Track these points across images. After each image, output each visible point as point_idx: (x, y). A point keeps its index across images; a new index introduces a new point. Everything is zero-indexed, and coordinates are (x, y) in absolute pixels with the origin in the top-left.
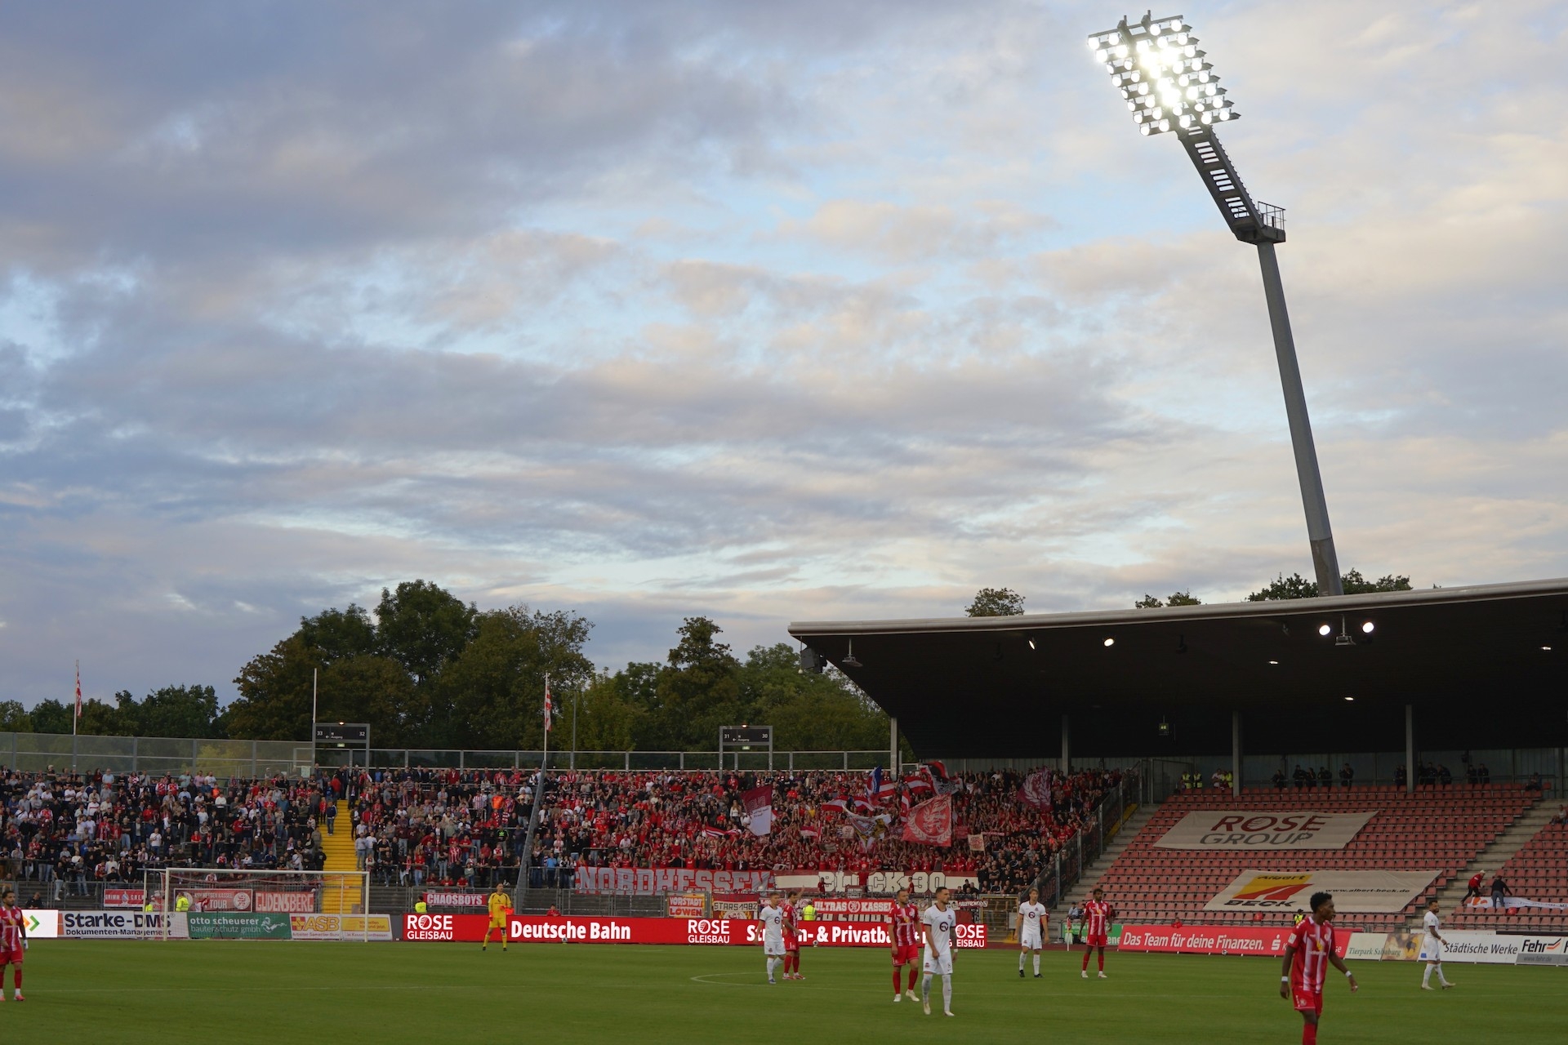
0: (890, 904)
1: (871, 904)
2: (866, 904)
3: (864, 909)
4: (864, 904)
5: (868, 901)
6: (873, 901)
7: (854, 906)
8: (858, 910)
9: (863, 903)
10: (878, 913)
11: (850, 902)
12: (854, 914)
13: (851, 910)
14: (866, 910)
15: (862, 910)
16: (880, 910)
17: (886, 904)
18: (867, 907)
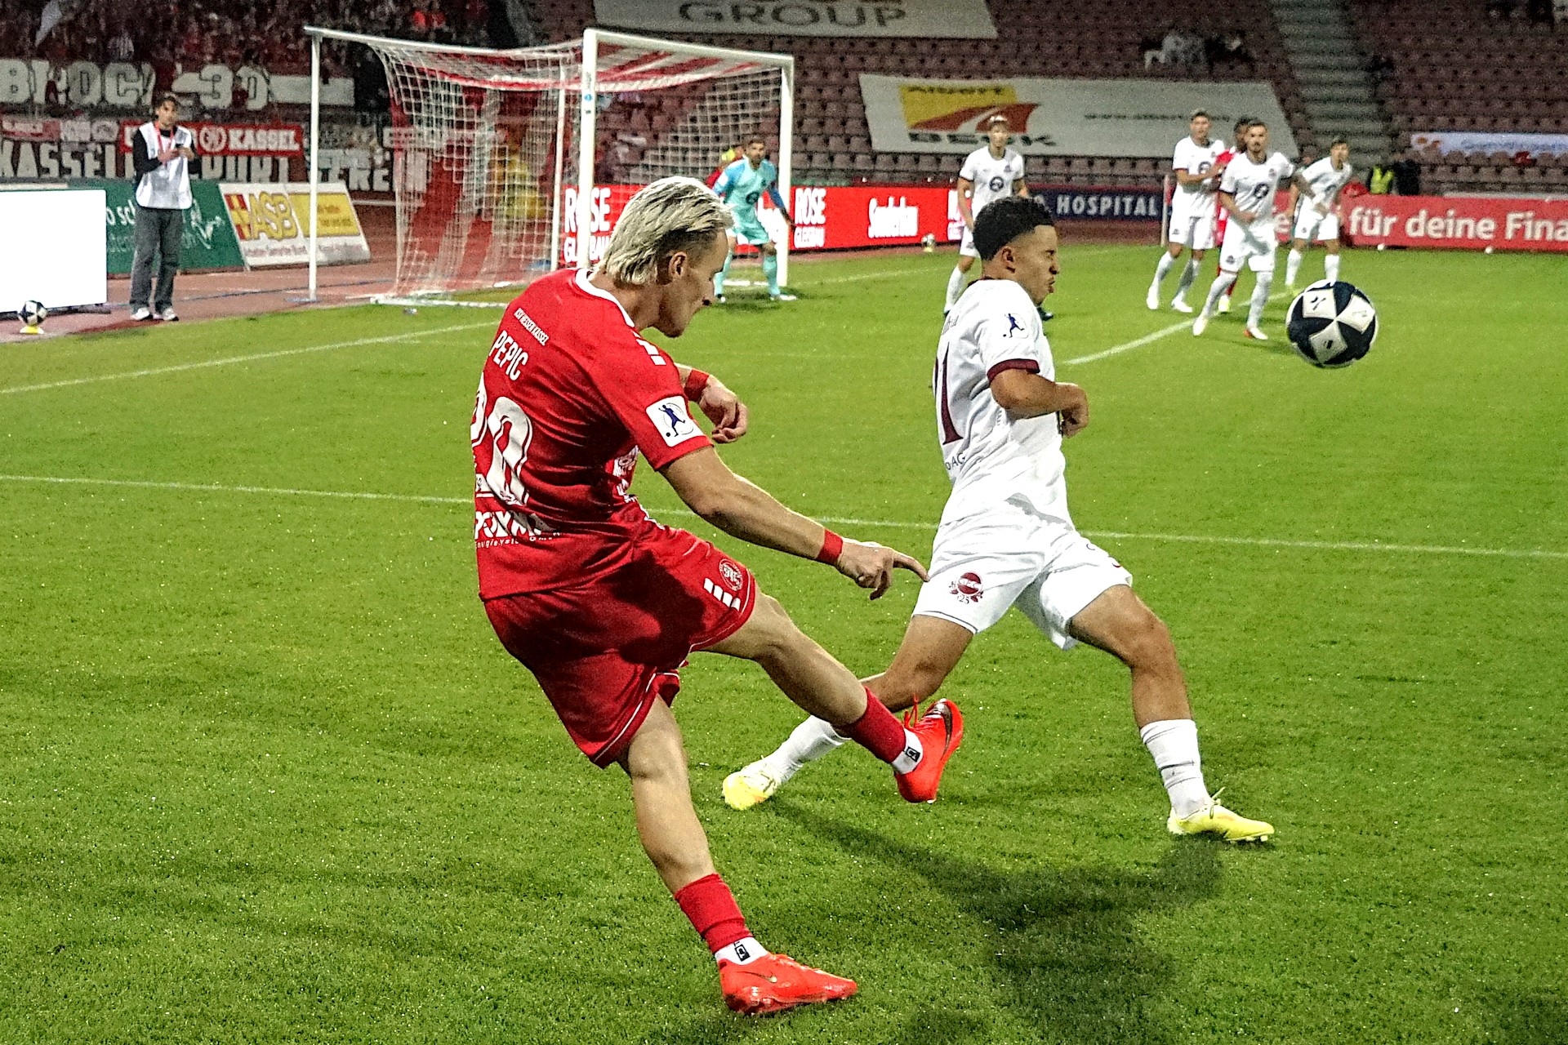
0: (292, 133)
1: (249, 133)
2: (239, 133)
3: (235, 144)
4: (235, 134)
5: (244, 128)
6: (256, 128)
7: (213, 137)
8: (223, 145)
9: (231, 132)
10: (268, 152)
11: (205, 130)
12: (212, 155)
13: (207, 147)
14: (239, 146)
15: (232, 147)
16: (272, 148)
17: (283, 133)
18: (242, 139)
